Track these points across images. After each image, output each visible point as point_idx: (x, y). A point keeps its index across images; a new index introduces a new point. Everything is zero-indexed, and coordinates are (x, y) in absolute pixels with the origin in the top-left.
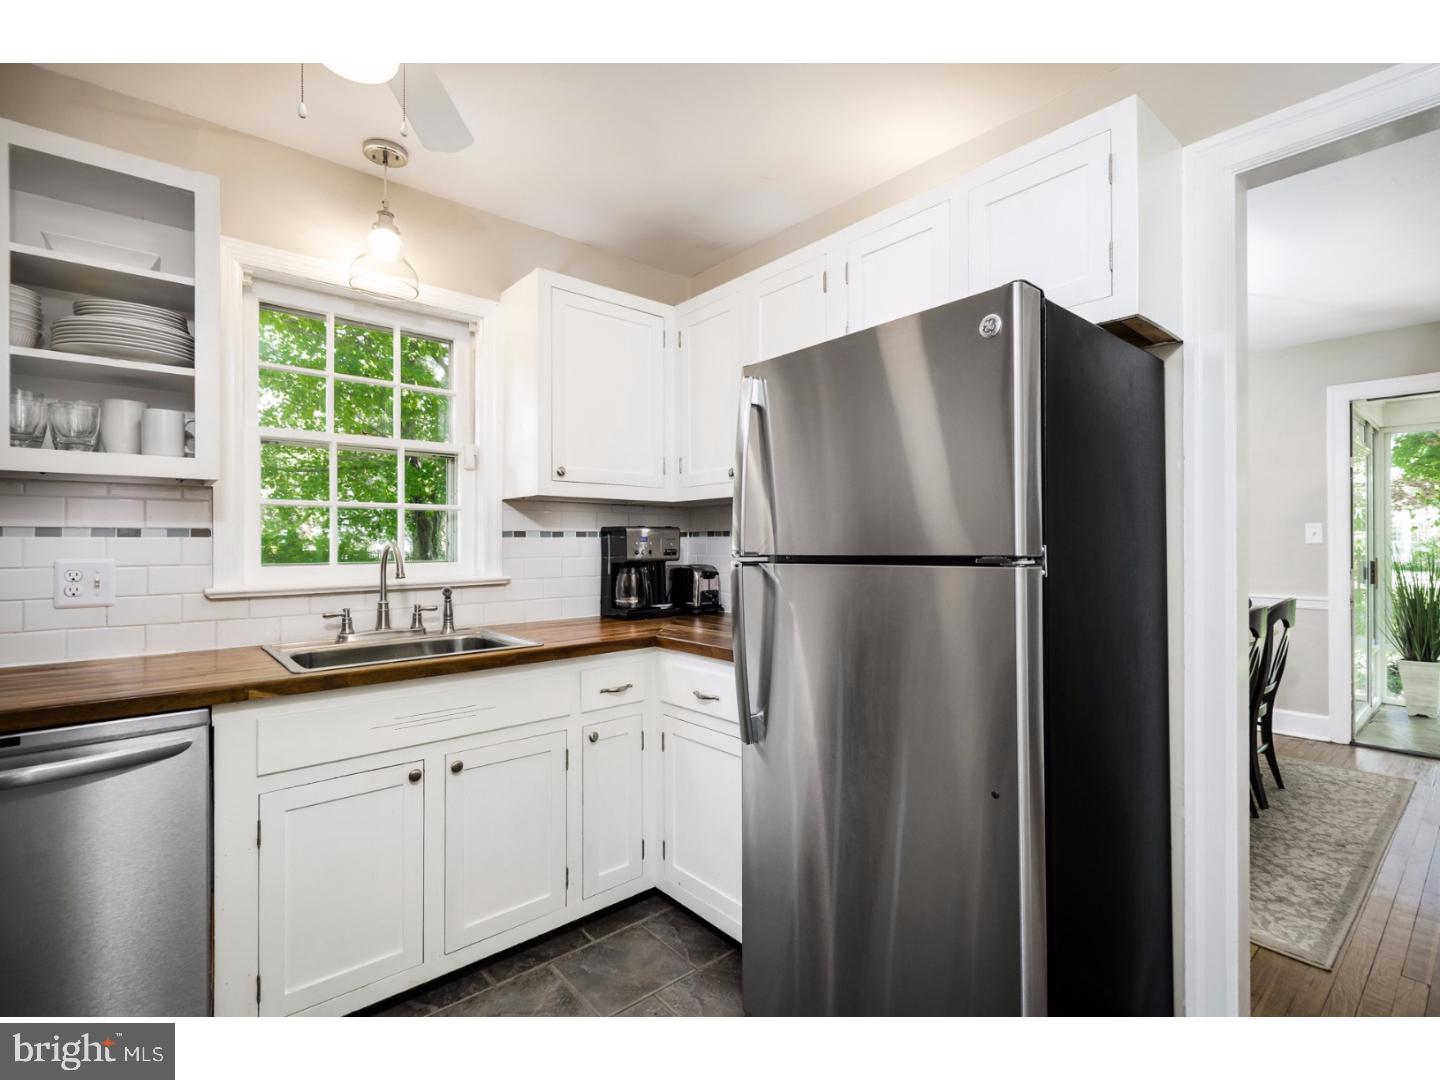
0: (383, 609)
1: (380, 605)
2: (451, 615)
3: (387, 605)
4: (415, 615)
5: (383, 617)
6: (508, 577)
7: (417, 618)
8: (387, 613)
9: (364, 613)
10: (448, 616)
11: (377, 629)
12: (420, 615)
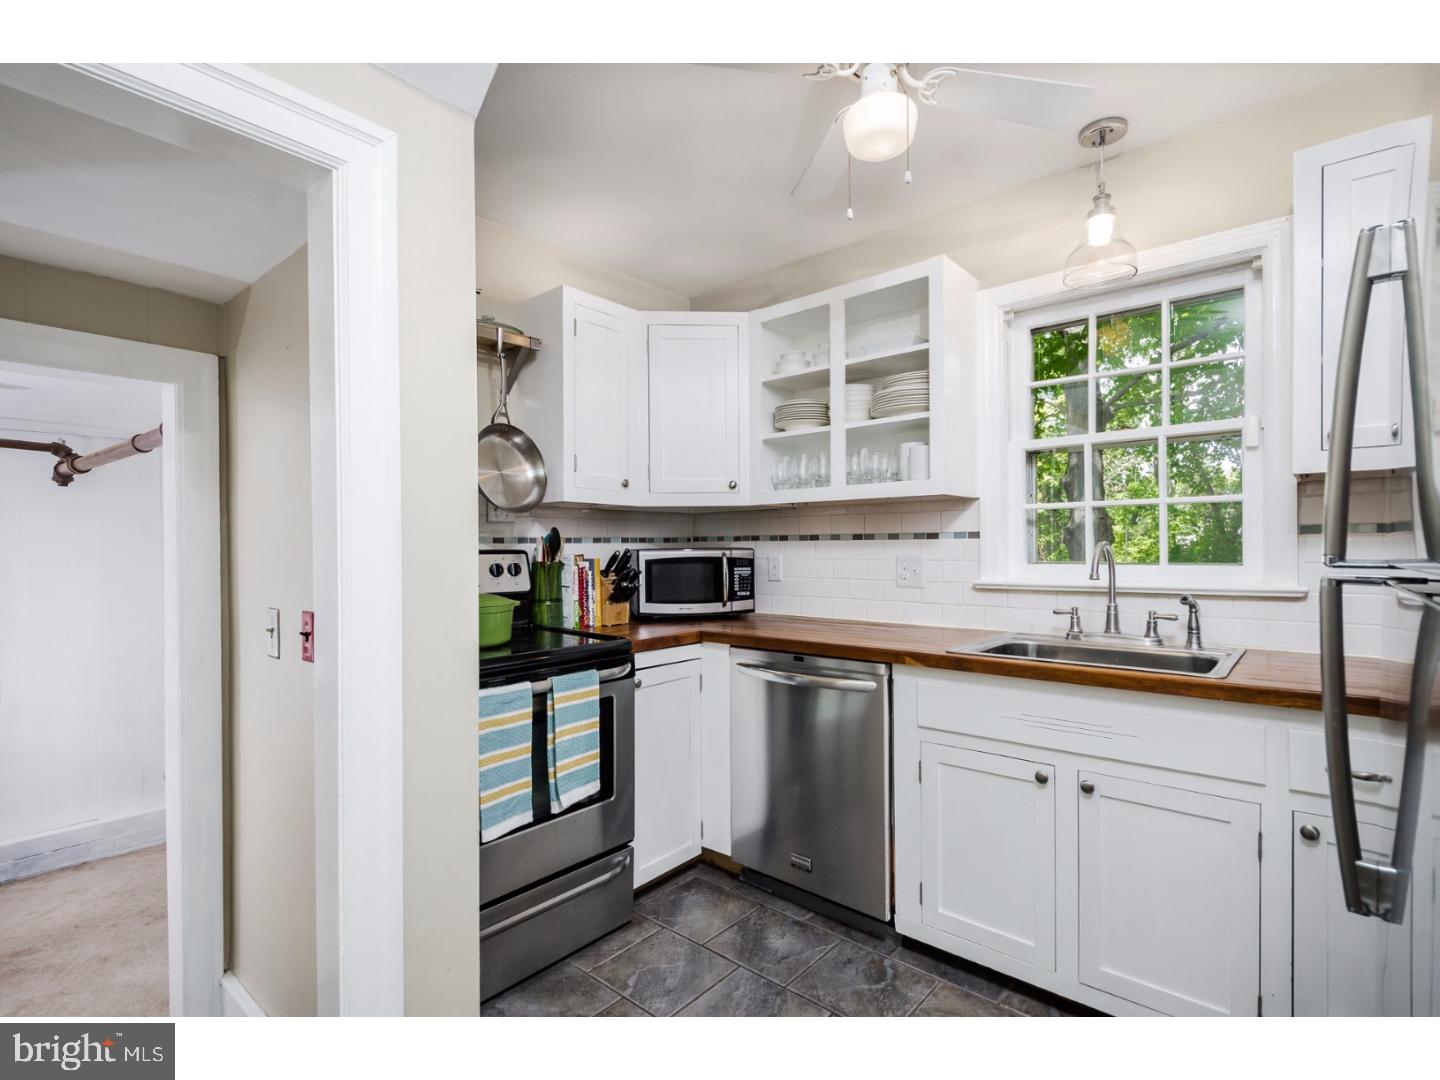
0: (1113, 612)
1: (1109, 608)
2: (1198, 628)
3: (1116, 607)
4: (1149, 623)
5: (1112, 621)
6: (1305, 589)
7: (1151, 627)
8: (1116, 616)
9: (1093, 615)
10: (1194, 630)
11: (1106, 632)
12: (1155, 623)
